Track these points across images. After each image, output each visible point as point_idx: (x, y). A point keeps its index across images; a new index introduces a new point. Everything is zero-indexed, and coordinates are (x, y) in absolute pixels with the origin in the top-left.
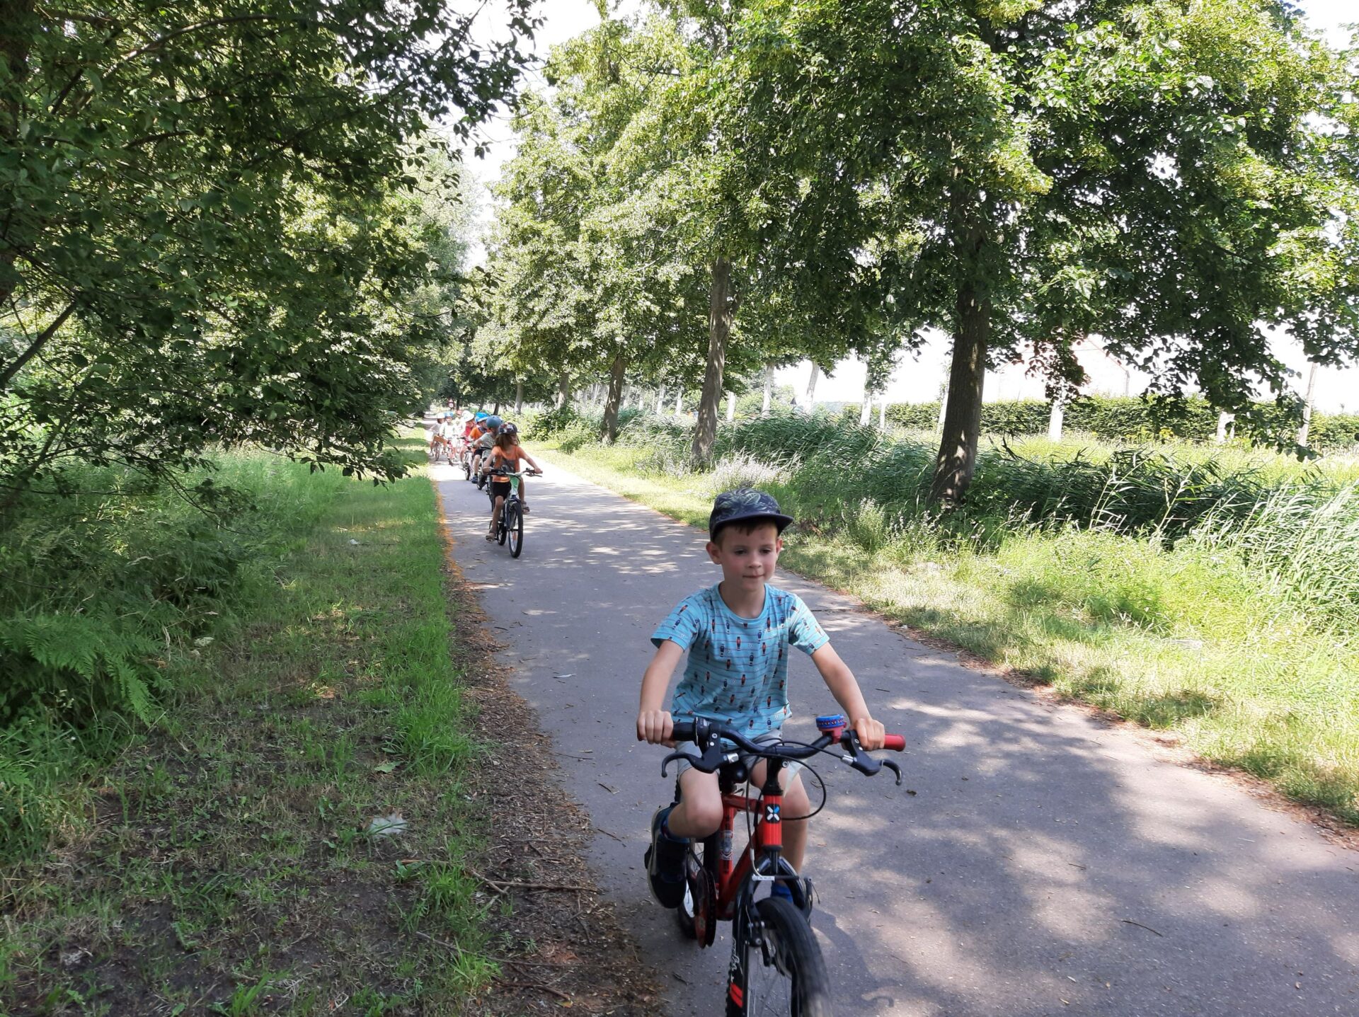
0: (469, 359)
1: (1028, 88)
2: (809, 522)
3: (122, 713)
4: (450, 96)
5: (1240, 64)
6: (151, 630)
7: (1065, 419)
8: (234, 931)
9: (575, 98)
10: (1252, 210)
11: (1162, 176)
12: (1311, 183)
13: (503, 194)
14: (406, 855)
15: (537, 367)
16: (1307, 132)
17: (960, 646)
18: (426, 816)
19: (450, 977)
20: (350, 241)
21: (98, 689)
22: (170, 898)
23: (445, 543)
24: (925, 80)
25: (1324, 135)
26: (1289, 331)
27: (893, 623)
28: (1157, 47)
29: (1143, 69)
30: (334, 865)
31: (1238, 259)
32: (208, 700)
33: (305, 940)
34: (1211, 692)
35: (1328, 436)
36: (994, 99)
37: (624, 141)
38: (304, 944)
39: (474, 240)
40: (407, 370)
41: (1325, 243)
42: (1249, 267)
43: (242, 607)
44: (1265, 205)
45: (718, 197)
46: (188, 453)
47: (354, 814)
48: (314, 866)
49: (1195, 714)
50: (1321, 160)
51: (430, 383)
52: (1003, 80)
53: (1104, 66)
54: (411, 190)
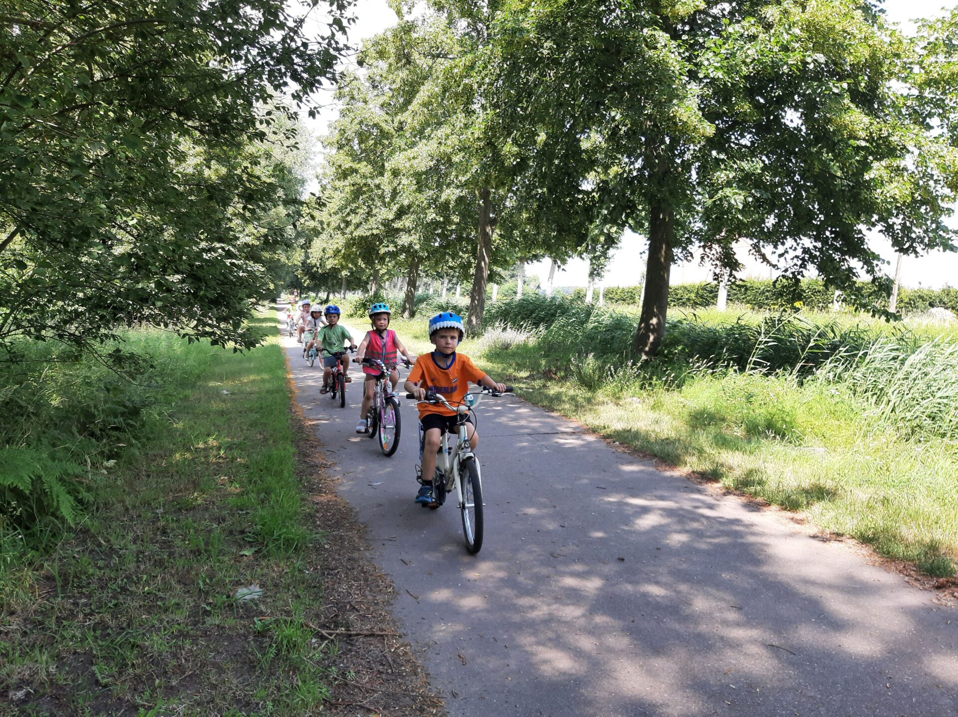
0: (308, 261)
1: (696, 65)
2: (550, 371)
3: (57, 518)
4: (289, 74)
5: (842, 46)
6: (77, 457)
7: (729, 295)
8: (138, 671)
9: (381, 76)
10: (854, 147)
11: (791, 125)
12: (894, 128)
13: (331, 144)
14: (262, 613)
15: (356, 265)
16: (890, 93)
17: (655, 456)
18: (276, 585)
19: (293, 700)
20: (220, 178)
21: (39, 501)
22: (91, 649)
23: (291, 392)
24: (625, 60)
25: (902, 95)
26: (881, 231)
27: (608, 440)
28: (785, 34)
29: (776, 49)
30: (210, 622)
31: (845, 183)
32: (119, 507)
33: (189, 676)
34: (829, 484)
35: (910, 304)
36: (673, 72)
37: (415, 106)
38: (188, 679)
39: (310, 177)
40: (263, 269)
41: (905, 169)
42: (853, 187)
43: (144, 440)
44: (863, 144)
45: (482, 144)
46: (103, 331)
47: (225, 585)
48: (195, 624)
49: (818, 499)
50: (900, 112)
51: (280, 278)
52: (679, 59)
53: (749, 49)
54: (262, 141)
